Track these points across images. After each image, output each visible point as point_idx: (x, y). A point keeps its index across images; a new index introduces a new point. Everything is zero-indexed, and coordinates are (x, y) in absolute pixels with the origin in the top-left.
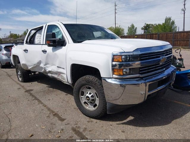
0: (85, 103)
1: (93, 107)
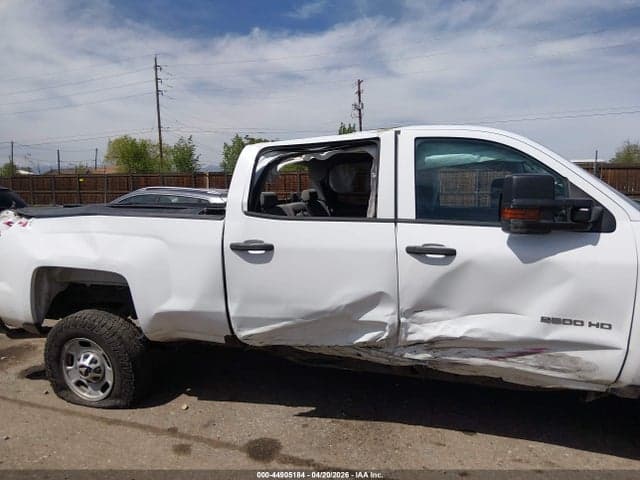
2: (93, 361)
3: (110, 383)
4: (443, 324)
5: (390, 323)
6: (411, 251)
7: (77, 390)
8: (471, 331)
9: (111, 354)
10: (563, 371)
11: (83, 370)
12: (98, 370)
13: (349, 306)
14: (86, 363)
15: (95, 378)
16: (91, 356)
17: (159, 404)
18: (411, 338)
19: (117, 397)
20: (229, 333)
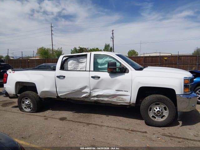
0: (153, 117)
1: (161, 118)
2: (28, 102)
3: (32, 107)
4: (99, 92)
5: (89, 92)
6: (92, 77)
7: (25, 109)
8: (104, 93)
9: (32, 100)
10: (121, 101)
11: (26, 104)
12: (29, 104)
13: (80, 89)
14: (27, 103)
15: (29, 106)
16: (28, 101)
17: (43, 112)
18: (93, 95)
19: (34, 110)
20: (57, 96)
